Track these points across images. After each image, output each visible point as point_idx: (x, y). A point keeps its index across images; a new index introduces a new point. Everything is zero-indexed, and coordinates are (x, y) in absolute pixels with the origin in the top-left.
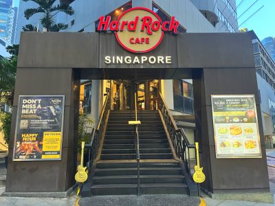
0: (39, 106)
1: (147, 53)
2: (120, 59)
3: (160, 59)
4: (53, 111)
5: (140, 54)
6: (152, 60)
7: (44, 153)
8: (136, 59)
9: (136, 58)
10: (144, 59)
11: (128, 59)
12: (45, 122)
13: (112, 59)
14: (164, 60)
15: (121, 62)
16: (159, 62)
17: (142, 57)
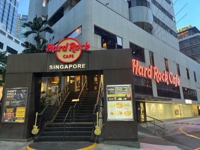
0: (15, 94)
1: (72, 63)
2: (57, 67)
3: (79, 66)
4: (22, 96)
5: (68, 64)
6: (75, 66)
7: (16, 119)
8: (66, 67)
9: (66, 65)
10: (70, 66)
11: (62, 67)
12: (18, 102)
13: (53, 67)
14: (81, 66)
15: (58, 68)
16: (78, 68)
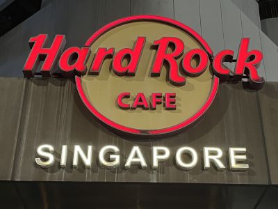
1: (171, 137)
2: (83, 155)
3: (213, 155)
5: (146, 139)
6: (186, 156)
8: (136, 155)
9: (136, 149)
10: (160, 153)
11: (109, 154)
13: (57, 154)
14: (226, 159)
15: (88, 161)
16: (207, 165)
17: (155, 149)
